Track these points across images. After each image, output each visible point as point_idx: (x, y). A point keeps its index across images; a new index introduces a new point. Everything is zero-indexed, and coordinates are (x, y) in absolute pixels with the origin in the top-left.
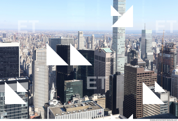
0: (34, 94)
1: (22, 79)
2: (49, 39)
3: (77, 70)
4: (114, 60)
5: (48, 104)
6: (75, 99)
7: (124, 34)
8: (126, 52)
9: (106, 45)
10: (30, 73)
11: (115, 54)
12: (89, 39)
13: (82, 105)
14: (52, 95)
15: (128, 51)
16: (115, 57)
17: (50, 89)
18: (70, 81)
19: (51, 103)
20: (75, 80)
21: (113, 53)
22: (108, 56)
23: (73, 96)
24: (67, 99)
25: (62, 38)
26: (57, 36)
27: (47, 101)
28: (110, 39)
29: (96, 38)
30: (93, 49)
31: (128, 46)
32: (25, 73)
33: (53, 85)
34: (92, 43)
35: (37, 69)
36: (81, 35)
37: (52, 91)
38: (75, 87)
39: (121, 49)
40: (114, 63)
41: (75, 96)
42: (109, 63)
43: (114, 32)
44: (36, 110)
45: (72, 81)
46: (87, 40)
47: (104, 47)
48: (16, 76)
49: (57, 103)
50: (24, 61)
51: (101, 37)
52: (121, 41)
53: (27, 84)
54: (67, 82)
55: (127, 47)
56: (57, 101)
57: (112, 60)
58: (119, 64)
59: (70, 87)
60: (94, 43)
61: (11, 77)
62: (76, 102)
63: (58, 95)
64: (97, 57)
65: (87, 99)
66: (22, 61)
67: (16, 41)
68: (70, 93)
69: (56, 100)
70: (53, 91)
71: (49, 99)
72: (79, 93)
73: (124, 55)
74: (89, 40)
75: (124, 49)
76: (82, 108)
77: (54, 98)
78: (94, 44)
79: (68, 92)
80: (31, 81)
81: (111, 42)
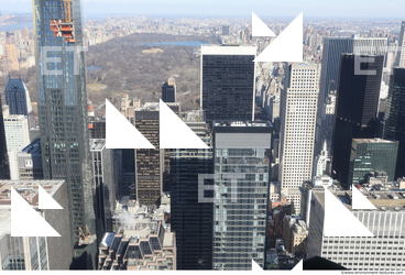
0: (281, 160)
1: (258, 125)
2: (325, 40)
3: (386, 117)
5: (310, 184)
6: (373, 181)
10: (276, 113)
13: (391, 197)
14: (321, 167)
17: (317, 152)
18: (366, 140)
19: (318, 183)
20: (379, 140)
23: (371, 175)
24: (355, 179)
25: (356, 38)
26: (343, 34)
27: (308, 177)
32: (264, 114)
33: (325, 148)
35: (292, 108)
37: (321, 157)
38: (378, 155)
41: (376, 175)
44: (285, 191)
45: (372, 141)
48: (246, 117)
49: (330, 183)
50: (264, 88)
53: (268, 136)
54: (359, 141)
56: (331, 181)
59: (364, 155)
61: (237, 119)
62: (376, 187)
63: (333, 168)
66: (260, 88)
67: (248, 43)
68: (363, 166)
69: (329, 178)
70: (324, 158)
71: (314, 174)
72: (385, 169)
76: (391, 203)
77: (326, 173)
79: (359, 165)
80: (277, 131)
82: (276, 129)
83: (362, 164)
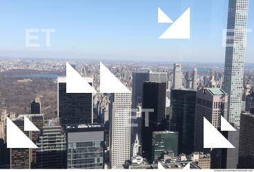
0: (111, 148)
1: (95, 126)
2: (133, 74)
3: (170, 118)
4: (226, 106)
5: (130, 162)
6: (166, 157)
7: (242, 69)
8: (244, 95)
9: (214, 83)
10: (106, 118)
11: (226, 97)
12: (189, 75)
13: (177, 166)
14: (136, 151)
15: (247, 94)
16: (226, 101)
17: (133, 141)
18: (160, 132)
19: (134, 161)
20: (167, 132)
21: (223, 96)
22: (216, 99)
23: (165, 154)
24: (156, 157)
25: (150, 72)
26: (143, 70)
27: (128, 158)
28: (220, 76)
29: (200, 74)
30: (195, 89)
31: (248, 86)
32: (99, 119)
33: (137, 139)
34: (193, 80)
35: (116, 115)
36: (177, 69)
37: (135, 144)
38: (167, 140)
39: (237, 90)
40: (226, 110)
41: (167, 153)
42: (218, 109)
43: (226, 66)
45: (164, 132)
46: (186, 77)
47: (211, 87)
48: (87, 122)
49: (142, 161)
50: (98, 102)
51: (206, 73)
52: (237, 79)
53: (102, 133)
54: (157, 133)
55: (246, 88)
56: (142, 159)
57: (222, 106)
58: (232, 112)
59: (160, 141)
60: (197, 80)
61: (82, 123)
62: (168, 161)
63: (143, 151)
64: (200, 101)
65: (184, 158)
66: (96, 103)
67: (88, 76)
68: (160, 148)
69: (140, 157)
70: (137, 145)
71: (131, 155)
72: (172, 149)
73: (240, 99)
74: (188, 77)
75: (241, 91)
77: (138, 154)
78: (195, 83)
79: (158, 147)
80: (108, 129)
81: (222, 80)
82: (107, 128)
83: (159, 147)
